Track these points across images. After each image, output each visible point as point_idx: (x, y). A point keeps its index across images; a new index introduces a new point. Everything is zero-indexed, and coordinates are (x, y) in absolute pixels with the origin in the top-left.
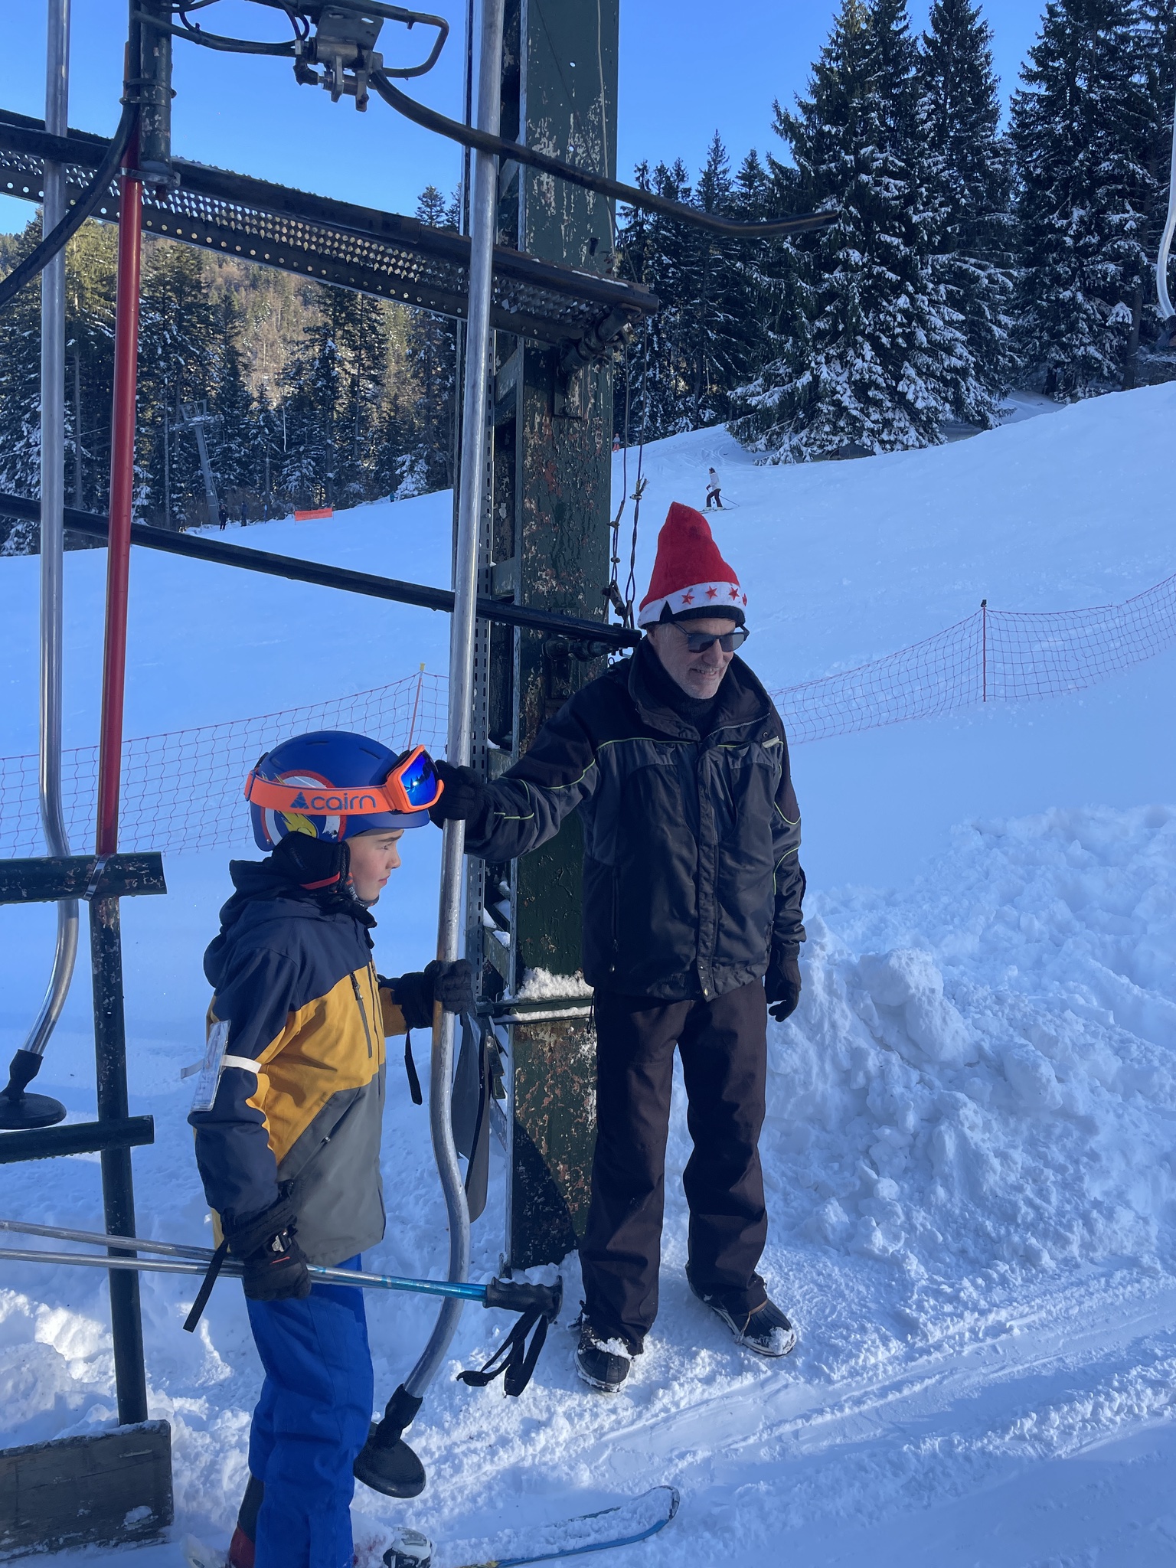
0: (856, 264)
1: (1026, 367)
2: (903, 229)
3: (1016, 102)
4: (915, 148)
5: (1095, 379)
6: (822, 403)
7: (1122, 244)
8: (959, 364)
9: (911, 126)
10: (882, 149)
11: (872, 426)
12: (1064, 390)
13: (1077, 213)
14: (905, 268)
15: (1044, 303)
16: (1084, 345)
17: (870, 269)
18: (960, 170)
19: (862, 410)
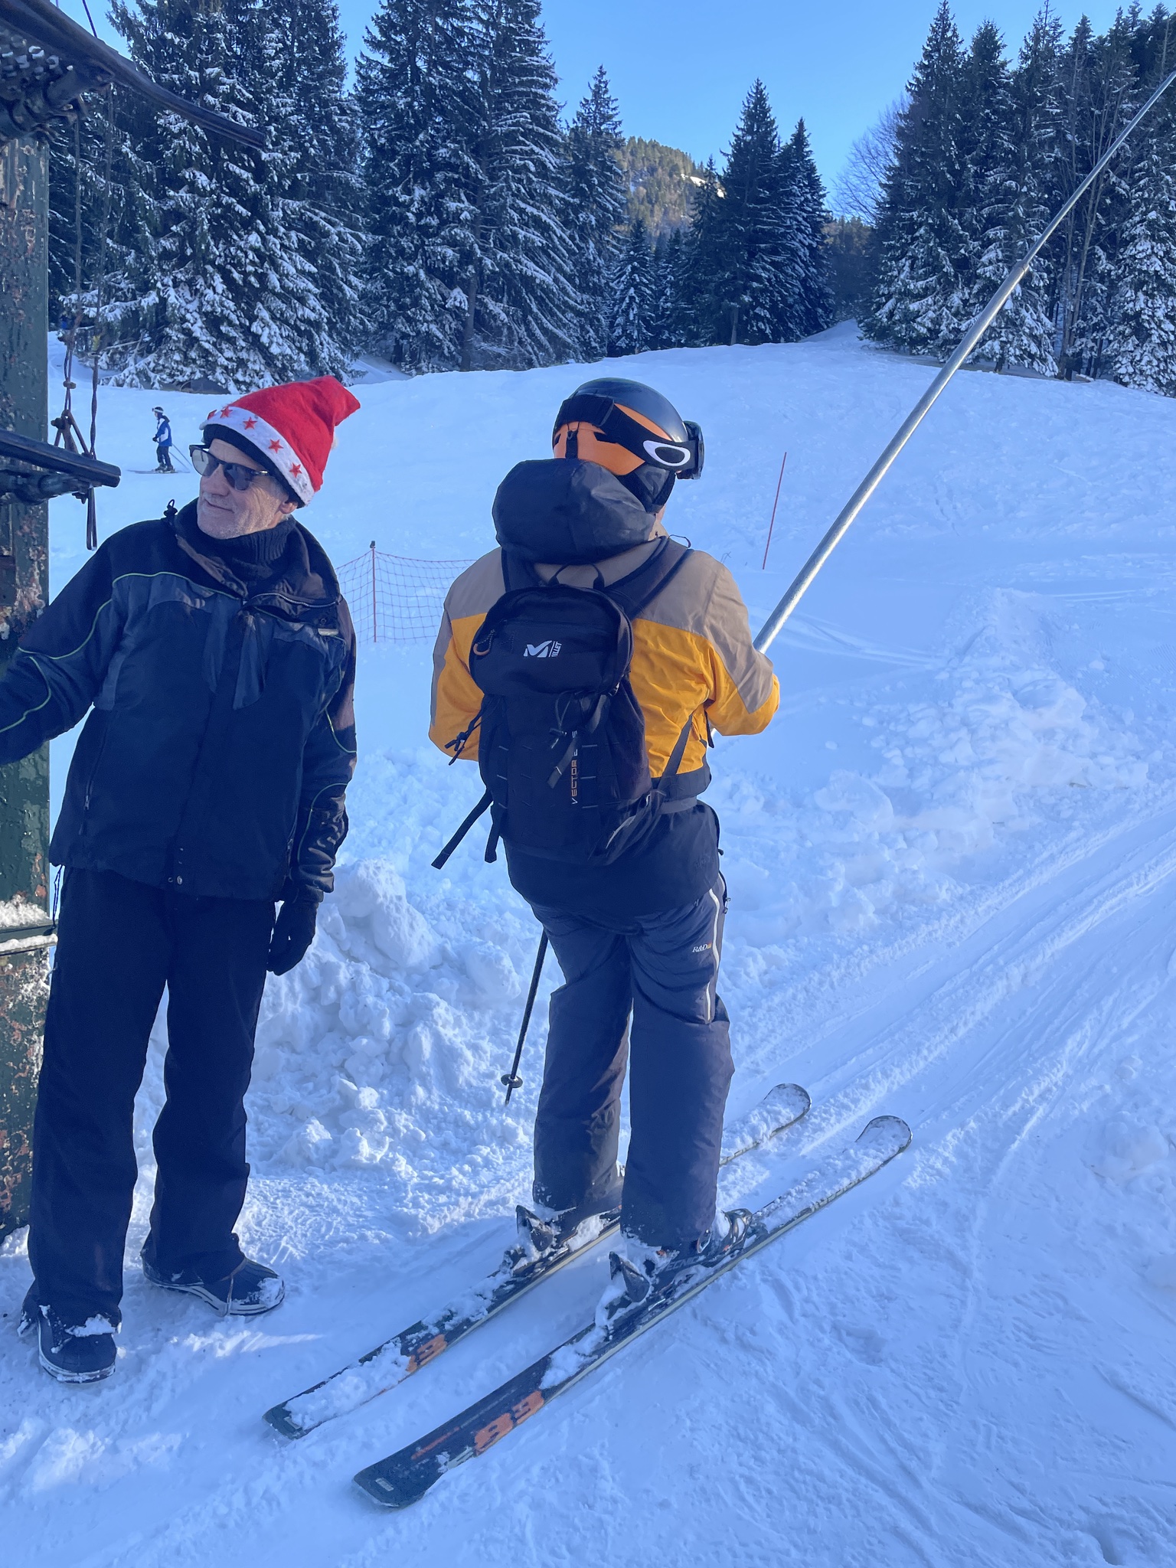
0: (204, 188)
1: (376, 333)
2: (253, 164)
3: (361, 66)
4: (263, 84)
5: (437, 357)
6: (172, 329)
7: (459, 233)
8: (313, 316)
9: (259, 59)
10: (228, 74)
11: (226, 363)
12: (410, 362)
13: (419, 192)
14: (254, 203)
15: (391, 274)
16: (427, 322)
17: (219, 197)
18: (308, 118)
19: (214, 344)
